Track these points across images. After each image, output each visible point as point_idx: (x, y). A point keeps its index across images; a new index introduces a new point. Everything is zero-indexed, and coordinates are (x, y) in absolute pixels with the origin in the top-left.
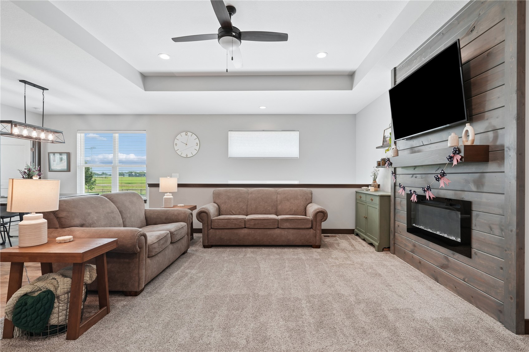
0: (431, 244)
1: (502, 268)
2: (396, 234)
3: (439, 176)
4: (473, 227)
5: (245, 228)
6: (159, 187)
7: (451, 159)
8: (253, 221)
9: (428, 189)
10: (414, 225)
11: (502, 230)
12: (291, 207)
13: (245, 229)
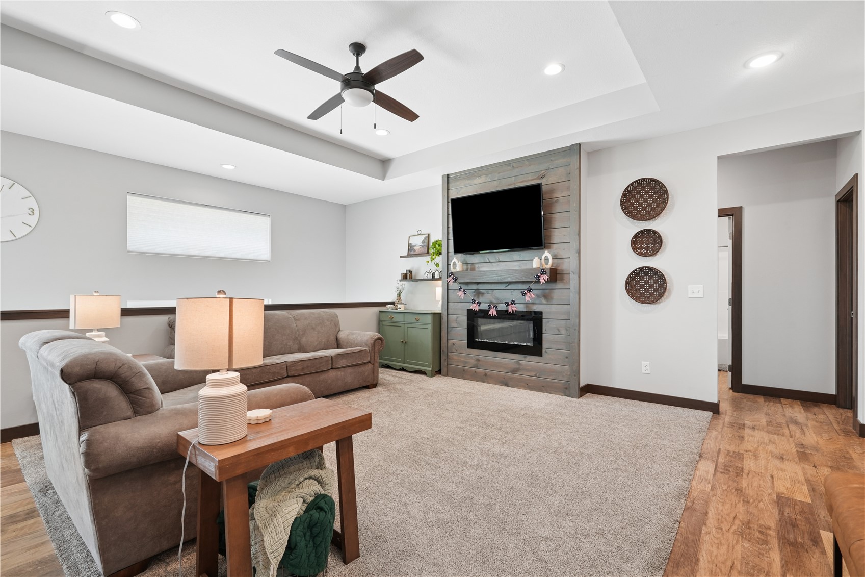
0: (500, 354)
1: (567, 357)
2: (449, 354)
3: (526, 291)
4: (544, 331)
5: (288, 376)
7: (538, 278)
8: (299, 363)
9: (512, 303)
10: (477, 340)
11: (567, 330)
12: (320, 338)
13: (288, 378)
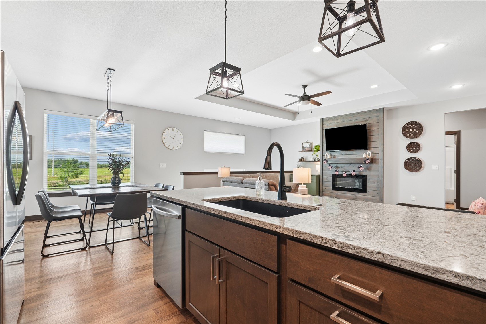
0: (347, 192)
2: (324, 192)
3: (360, 167)
4: (367, 183)
6: (217, 174)
7: (365, 161)
9: (353, 172)
10: (336, 186)
11: (378, 182)
